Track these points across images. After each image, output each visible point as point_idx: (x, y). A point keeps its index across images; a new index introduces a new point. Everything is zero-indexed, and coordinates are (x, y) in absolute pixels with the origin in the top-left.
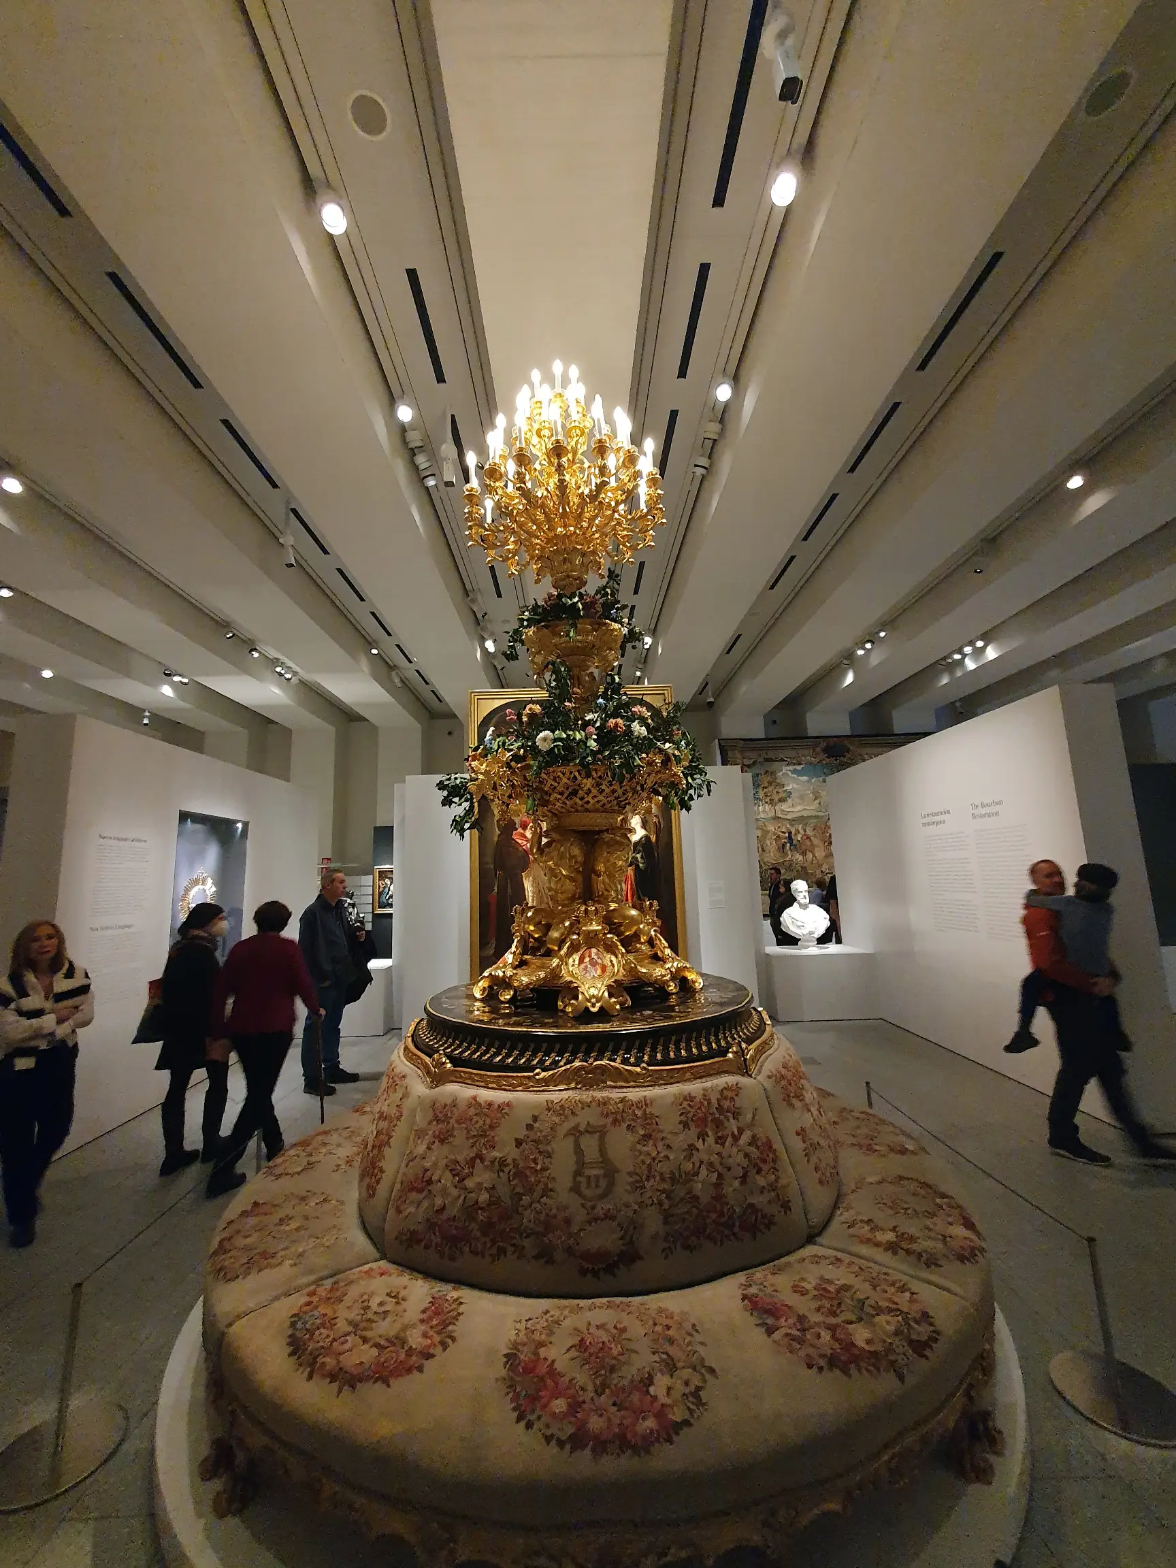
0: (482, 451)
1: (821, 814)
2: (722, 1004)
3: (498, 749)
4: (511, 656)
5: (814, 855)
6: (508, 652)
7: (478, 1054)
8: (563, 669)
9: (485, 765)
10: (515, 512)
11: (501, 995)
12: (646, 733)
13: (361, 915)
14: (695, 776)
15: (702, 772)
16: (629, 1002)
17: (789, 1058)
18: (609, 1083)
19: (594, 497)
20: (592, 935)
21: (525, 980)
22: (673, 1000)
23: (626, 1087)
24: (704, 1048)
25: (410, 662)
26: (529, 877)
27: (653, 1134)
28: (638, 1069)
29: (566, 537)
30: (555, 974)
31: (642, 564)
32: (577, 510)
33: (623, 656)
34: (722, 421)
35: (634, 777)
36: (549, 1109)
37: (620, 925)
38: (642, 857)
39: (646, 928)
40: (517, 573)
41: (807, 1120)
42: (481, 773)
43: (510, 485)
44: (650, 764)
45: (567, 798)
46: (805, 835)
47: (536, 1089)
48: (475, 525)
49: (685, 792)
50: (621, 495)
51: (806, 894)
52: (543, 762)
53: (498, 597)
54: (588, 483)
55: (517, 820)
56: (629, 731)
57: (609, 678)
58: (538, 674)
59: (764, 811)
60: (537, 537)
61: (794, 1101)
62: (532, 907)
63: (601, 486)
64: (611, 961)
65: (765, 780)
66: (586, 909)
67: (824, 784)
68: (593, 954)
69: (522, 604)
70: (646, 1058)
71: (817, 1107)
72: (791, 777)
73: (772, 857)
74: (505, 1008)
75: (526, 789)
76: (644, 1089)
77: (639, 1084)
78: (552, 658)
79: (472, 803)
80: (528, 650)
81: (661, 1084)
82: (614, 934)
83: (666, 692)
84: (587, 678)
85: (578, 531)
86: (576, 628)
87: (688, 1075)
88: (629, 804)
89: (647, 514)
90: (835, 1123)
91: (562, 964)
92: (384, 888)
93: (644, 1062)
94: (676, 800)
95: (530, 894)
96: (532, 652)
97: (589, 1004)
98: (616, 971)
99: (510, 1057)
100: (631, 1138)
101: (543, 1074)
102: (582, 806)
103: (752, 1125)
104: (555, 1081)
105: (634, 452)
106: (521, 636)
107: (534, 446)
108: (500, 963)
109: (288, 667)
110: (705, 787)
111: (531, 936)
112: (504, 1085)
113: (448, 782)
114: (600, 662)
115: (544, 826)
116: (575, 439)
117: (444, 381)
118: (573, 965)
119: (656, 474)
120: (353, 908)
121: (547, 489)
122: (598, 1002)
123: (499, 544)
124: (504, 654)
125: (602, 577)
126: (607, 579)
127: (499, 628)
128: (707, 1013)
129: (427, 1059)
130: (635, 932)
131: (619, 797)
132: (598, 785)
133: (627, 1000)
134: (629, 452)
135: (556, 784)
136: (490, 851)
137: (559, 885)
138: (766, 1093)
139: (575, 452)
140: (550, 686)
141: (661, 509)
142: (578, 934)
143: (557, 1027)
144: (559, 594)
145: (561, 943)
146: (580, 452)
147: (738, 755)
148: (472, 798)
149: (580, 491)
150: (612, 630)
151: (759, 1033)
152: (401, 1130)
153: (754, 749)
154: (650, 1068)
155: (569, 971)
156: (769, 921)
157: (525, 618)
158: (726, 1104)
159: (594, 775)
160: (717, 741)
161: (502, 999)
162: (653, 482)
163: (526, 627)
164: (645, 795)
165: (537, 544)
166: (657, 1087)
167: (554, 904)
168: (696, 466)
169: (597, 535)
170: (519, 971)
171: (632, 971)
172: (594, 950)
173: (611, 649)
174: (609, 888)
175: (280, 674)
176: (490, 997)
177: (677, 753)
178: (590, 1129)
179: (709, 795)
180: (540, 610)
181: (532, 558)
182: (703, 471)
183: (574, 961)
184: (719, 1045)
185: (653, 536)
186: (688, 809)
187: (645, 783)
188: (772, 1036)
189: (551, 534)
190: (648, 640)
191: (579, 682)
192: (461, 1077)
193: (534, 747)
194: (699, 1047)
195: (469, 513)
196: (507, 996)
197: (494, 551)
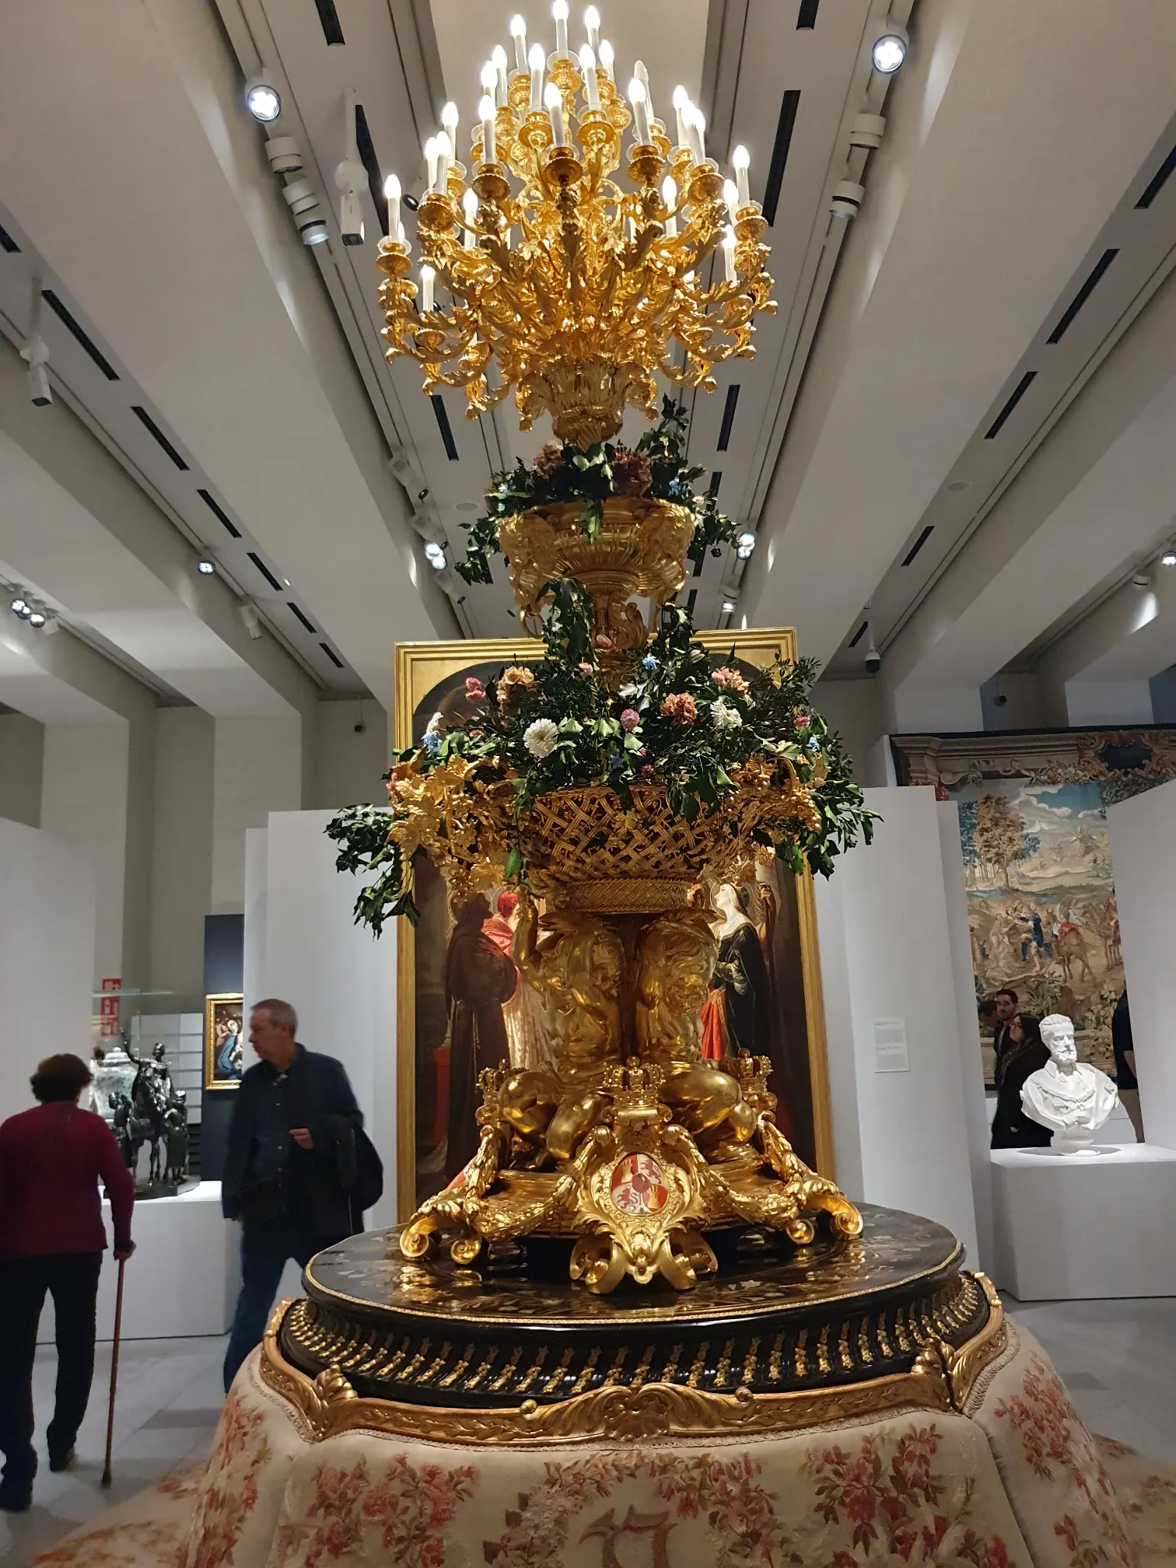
0: (414, 173)
1: (1098, 882)
2: (900, 1266)
3: (448, 756)
4: (476, 572)
5: (1086, 965)
6: (468, 565)
7: (410, 1369)
8: (575, 597)
9: (422, 787)
10: (479, 288)
11: (456, 1252)
12: (740, 721)
13: (180, 1093)
14: (839, 806)
15: (854, 798)
16: (714, 1264)
17: (1037, 1374)
18: (674, 1428)
19: (633, 258)
20: (638, 1127)
21: (504, 1220)
22: (803, 1259)
23: (707, 1436)
24: (866, 1355)
25: (277, 587)
26: (515, 1011)
27: (764, 1531)
28: (732, 1400)
29: (581, 335)
30: (564, 1208)
31: (734, 391)
32: (600, 285)
33: (697, 572)
34: (885, 111)
35: (716, 809)
36: (552, 1482)
37: (695, 1106)
38: (738, 971)
39: (748, 1112)
40: (484, 408)
41: (1078, 1503)
42: (416, 803)
43: (469, 236)
44: (749, 782)
45: (585, 850)
46: (1067, 924)
47: (525, 1441)
48: (400, 315)
49: (820, 839)
50: (687, 255)
51: (1071, 1042)
52: (537, 779)
53: (450, 458)
54: (621, 231)
55: (492, 896)
56: (706, 718)
57: (668, 614)
58: (528, 609)
59: (985, 876)
60: (523, 338)
61: (1052, 1464)
62: (517, 1072)
63: (648, 236)
64: (677, 1180)
65: (985, 816)
66: (625, 1076)
67: (1102, 822)
68: (640, 1166)
69: (497, 469)
70: (748, 1376)
71: (1096, 1475)
72: (1039, 809)
73: (1002, 968)
74: (462, 1278)
75: (505, 833)
76: (744, 1439)
77: (736, 1429)
78: (555, 575)
79: (398, 863)
80: (507, 561)
81: (779, 1430)
82: (682, 1124)
83: (782, 643)
84: (623, 615)
85: (602, 325)
86: (601, 515)
87: (833, 1411)
88: (707, 861)
89: (739, 290)
90: (1136, 1508)
91: (578, 1186)
92: (226, 1038)
93: (743, 1384)
94: (803, 856)
95: (518, 1046)
96: (516, 565)
97: (633, 1269)
98: (687, 1199)
99: (474, 1376)
100: (719, 1541)
101: (539, 1411)
102: (616, 867)
103: (965, 1513)
104: (564, 1425)
105: (712, 170)
106: (493, 533)
107: (516, 162)
108: (453, 1188)
109: (37, 602)
110: (860, 826)
111: (514, 1130)
112: (462, 1433)
113: (350, 822)
114: (649, 583)
115: (542, 906)
116: (595, 148)
117: (341, 40)
118: (600, 1190)
119: (756, 213)
120: (164, 1078)
121: (541, 245)
122: (650, 1264)
123: (447, 352)
124: (461, 569)
125: (652, 413)
126: (661, 417)
127: (450, 520)
128: (871, 1283)
129: (306, 1382)
130: (726, 1121)
131: (688, 848)
132: (646, 824)
133: (709, 1259)
134: (703, 171)
135: (564, 824)
136: (438, 961)
137: (572, 1025)
138: (991, 1446)
139: (595, 171)
140: (550, 632)
141: (765, 280)
142: (611, 1126)
143: (568, 1314)
144: (567, 449)
145: (576, 1143)
146: (606, 172)
147: (929, 764)
148: (398, 854)
149: (607, 247)
150: (672, 520)
151: (977, 1323)
152: (254, 1526)
153: (962, 754)
154: (756, 1396)
155: (591, 1202)
156: (996, 1099)
157: (500, 496)
158: (911, 1469)
159: (639, 805)
160: (886, 738)
161: (458, 1259)
162: (748, 228)
163: (503, 515)
164: (739, 842)
165: (523, 351)
166: (771, 1436)
167: (561, 1063)
168: (836, 198)
169: (641, 333)
170: (492, 1202)
171: (718, 1201)
172: (642, 1159)
173: (669, 557)
174: (671, 1031)
175: (22, 616)
176: (434, 1257)
177: (801, 759)
178: (633, 1523)
179: (868, 843)
180: (529, 481)
181: (513, 378)
182: (851, 209)
183: (602, 1181)
184: (896, 1348)
185: (752, 333)
186: (827, 871)
187: (740, 820)
188: (1002, 1329)
189: (550, 332)
190: (747, 540)
191: (608, 624)
192: (375, 1417)
193: (520, 751)
194: (855, 1353)
195: (390, 293)
196: (467, 1253)
197: (438, 366)
